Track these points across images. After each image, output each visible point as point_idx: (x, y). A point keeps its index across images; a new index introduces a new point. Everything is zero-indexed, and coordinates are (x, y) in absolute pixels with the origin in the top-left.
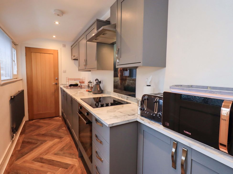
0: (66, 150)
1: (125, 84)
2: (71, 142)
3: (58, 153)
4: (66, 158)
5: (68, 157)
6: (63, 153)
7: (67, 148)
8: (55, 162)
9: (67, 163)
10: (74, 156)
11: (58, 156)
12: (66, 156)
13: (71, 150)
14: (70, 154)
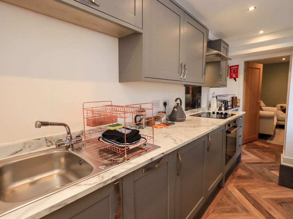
0: (229, 205)
1: (195, 99)
2: (212, 210)
3: (243, 209)
4: (236, 197)
5: (234, 196)
6: (236, 204)
7: (225, 207)
8: (252, 202)
9: (239, 192)
10: (228, 192)
11: (244, 206)
12: (236, 198)
13: (224, 200)
14: (228, 197)
